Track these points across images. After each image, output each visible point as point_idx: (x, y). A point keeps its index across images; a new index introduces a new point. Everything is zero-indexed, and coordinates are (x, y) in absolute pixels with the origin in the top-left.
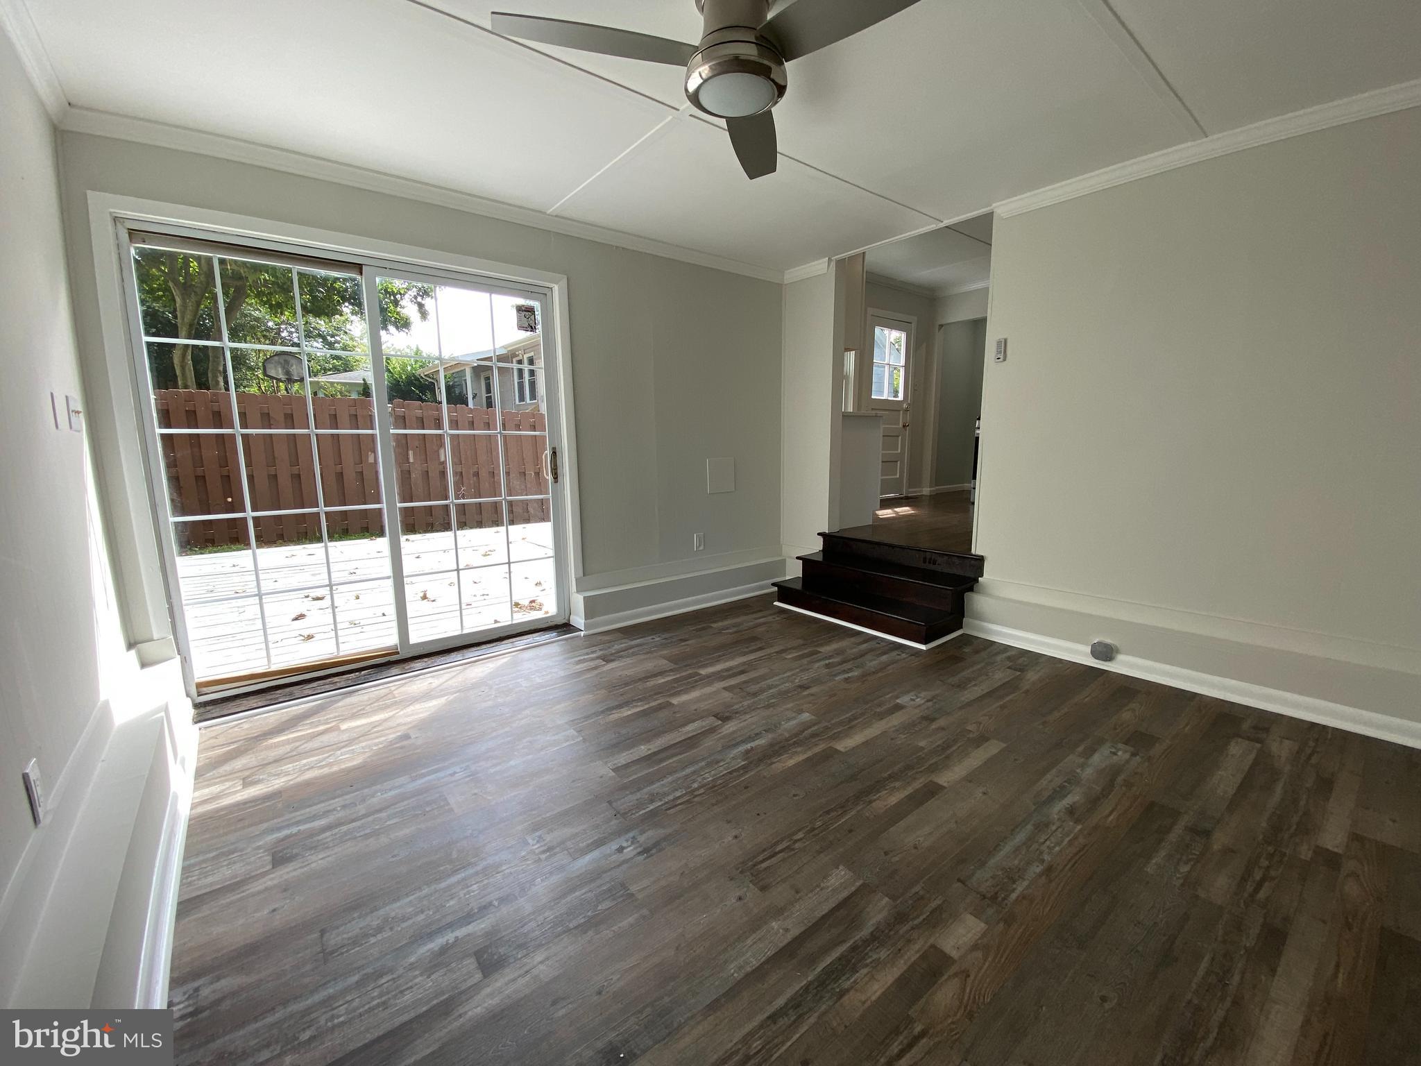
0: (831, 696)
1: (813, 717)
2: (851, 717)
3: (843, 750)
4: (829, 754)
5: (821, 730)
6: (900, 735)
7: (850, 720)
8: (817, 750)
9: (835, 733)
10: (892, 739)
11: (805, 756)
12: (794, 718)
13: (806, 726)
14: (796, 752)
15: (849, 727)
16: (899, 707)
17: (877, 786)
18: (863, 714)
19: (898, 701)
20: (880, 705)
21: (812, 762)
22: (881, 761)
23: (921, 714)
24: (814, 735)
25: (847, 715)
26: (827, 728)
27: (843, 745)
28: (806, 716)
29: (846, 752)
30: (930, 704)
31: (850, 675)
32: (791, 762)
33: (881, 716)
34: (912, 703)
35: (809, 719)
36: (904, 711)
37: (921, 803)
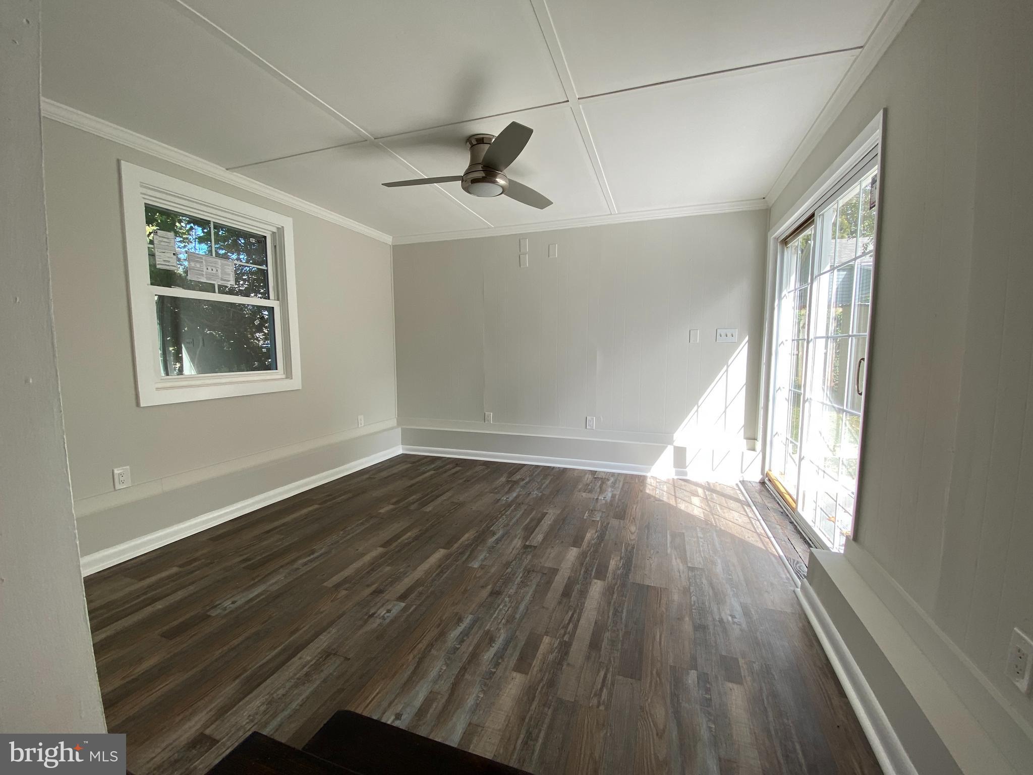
0: (466, 590)
1: (470, 565)
2: (441, 574)
3: (441, 550)
4: (448, 545)
5: (459, 558)
6: (403, 570)
7: (442, 572)
8: (456, 546)
9: (449, 559)
10: (409, 566)
11: (461, 540)
12: (483, 560)
13: (471, 557)
14: (468, 541)
15: (441, 567)
16: (402, 597)
17: (416, 538)
18: (433, 580)
19: (403, 604)
20: (421, 594)
21: (456, 538)
22: (416, 551)
23: (383, 595)
24: (462, 553)
25: (445, 575)
26: (456, 561)
27: (442, 552)
28: (476, 565)
29: (438, 549)
30: (372, 611)
31: (460, 629)
32: (467, 536)
33: (418, 583)
34: (389, 607)
35: (472, 563)
36: (398, 595)
37: (395, 536)
